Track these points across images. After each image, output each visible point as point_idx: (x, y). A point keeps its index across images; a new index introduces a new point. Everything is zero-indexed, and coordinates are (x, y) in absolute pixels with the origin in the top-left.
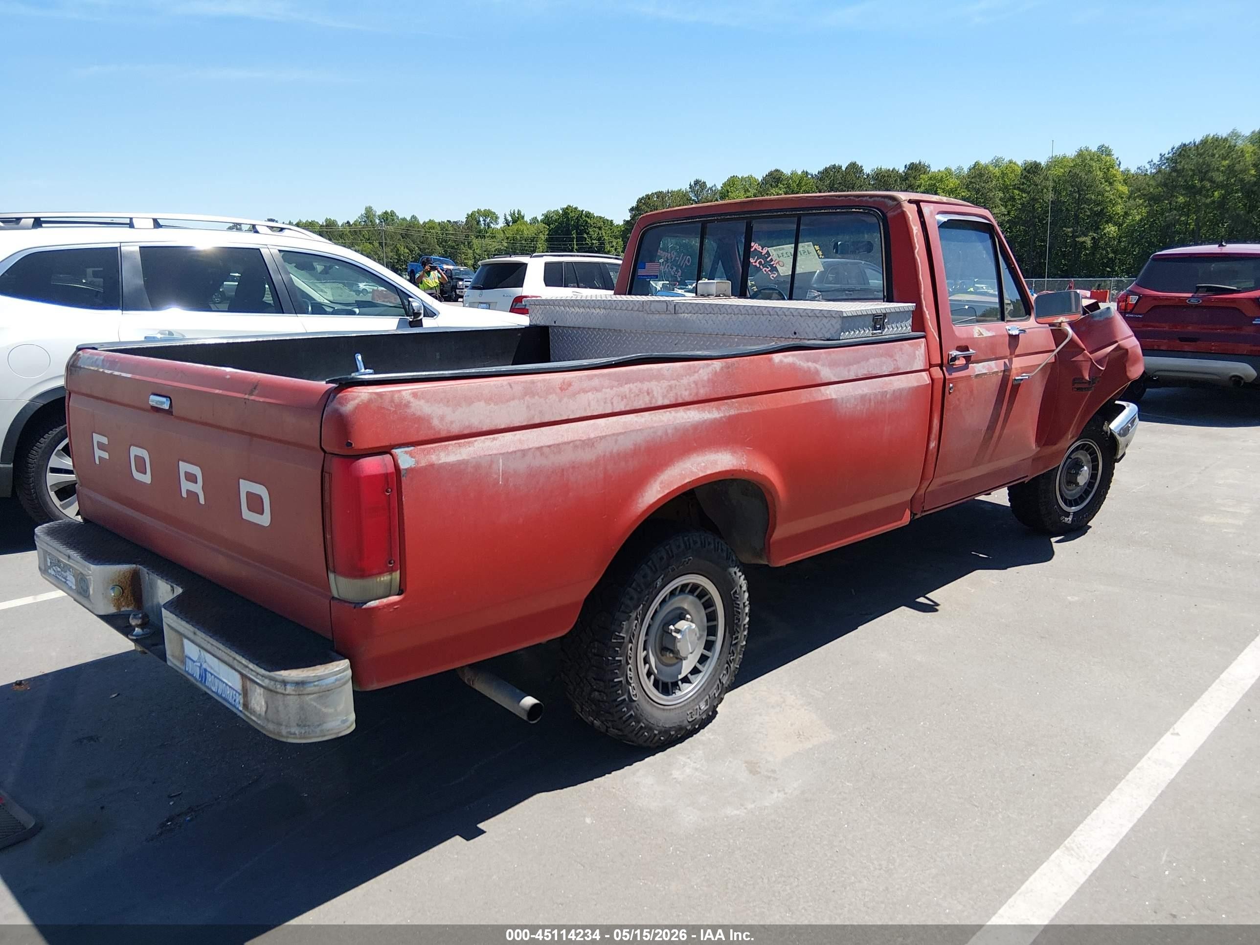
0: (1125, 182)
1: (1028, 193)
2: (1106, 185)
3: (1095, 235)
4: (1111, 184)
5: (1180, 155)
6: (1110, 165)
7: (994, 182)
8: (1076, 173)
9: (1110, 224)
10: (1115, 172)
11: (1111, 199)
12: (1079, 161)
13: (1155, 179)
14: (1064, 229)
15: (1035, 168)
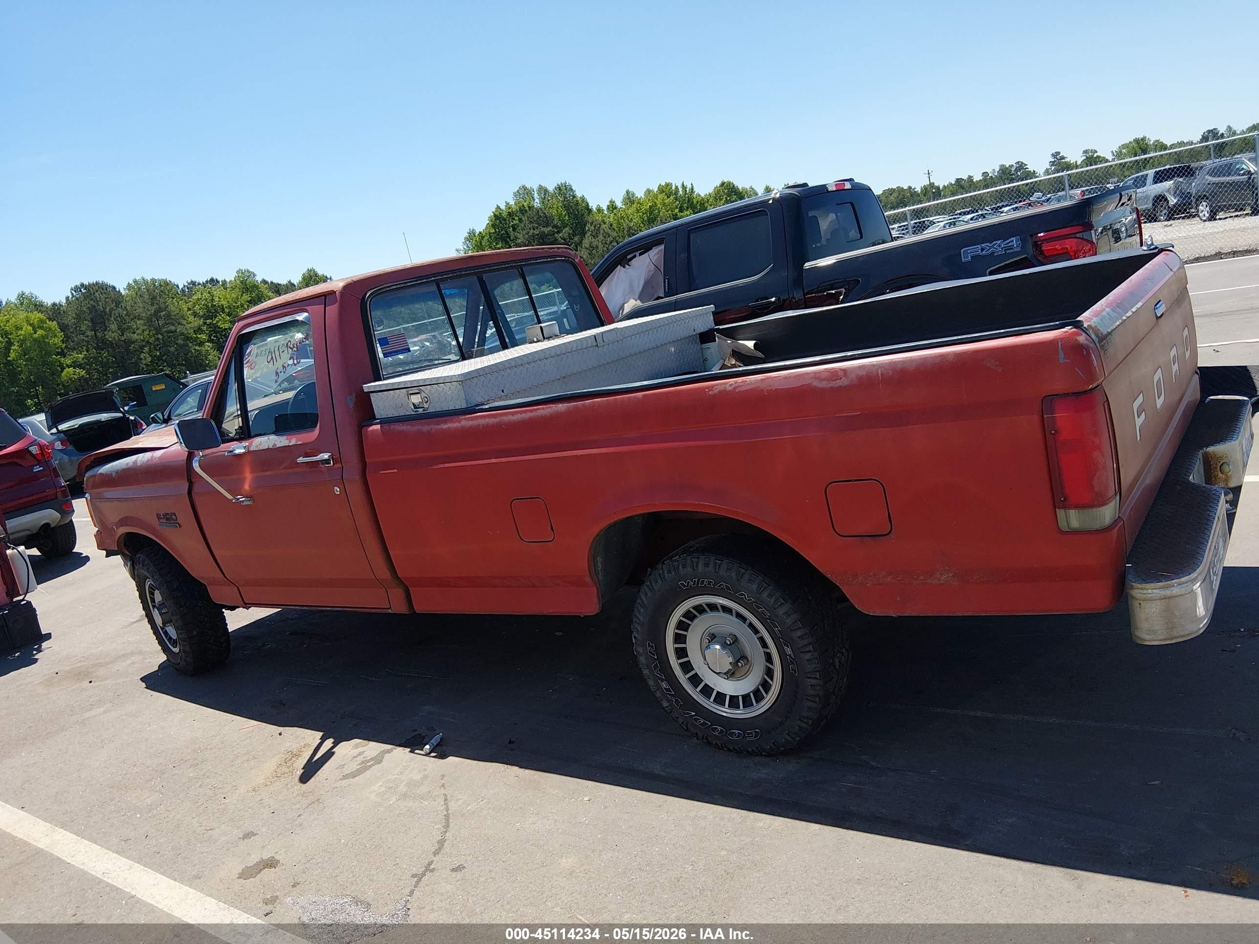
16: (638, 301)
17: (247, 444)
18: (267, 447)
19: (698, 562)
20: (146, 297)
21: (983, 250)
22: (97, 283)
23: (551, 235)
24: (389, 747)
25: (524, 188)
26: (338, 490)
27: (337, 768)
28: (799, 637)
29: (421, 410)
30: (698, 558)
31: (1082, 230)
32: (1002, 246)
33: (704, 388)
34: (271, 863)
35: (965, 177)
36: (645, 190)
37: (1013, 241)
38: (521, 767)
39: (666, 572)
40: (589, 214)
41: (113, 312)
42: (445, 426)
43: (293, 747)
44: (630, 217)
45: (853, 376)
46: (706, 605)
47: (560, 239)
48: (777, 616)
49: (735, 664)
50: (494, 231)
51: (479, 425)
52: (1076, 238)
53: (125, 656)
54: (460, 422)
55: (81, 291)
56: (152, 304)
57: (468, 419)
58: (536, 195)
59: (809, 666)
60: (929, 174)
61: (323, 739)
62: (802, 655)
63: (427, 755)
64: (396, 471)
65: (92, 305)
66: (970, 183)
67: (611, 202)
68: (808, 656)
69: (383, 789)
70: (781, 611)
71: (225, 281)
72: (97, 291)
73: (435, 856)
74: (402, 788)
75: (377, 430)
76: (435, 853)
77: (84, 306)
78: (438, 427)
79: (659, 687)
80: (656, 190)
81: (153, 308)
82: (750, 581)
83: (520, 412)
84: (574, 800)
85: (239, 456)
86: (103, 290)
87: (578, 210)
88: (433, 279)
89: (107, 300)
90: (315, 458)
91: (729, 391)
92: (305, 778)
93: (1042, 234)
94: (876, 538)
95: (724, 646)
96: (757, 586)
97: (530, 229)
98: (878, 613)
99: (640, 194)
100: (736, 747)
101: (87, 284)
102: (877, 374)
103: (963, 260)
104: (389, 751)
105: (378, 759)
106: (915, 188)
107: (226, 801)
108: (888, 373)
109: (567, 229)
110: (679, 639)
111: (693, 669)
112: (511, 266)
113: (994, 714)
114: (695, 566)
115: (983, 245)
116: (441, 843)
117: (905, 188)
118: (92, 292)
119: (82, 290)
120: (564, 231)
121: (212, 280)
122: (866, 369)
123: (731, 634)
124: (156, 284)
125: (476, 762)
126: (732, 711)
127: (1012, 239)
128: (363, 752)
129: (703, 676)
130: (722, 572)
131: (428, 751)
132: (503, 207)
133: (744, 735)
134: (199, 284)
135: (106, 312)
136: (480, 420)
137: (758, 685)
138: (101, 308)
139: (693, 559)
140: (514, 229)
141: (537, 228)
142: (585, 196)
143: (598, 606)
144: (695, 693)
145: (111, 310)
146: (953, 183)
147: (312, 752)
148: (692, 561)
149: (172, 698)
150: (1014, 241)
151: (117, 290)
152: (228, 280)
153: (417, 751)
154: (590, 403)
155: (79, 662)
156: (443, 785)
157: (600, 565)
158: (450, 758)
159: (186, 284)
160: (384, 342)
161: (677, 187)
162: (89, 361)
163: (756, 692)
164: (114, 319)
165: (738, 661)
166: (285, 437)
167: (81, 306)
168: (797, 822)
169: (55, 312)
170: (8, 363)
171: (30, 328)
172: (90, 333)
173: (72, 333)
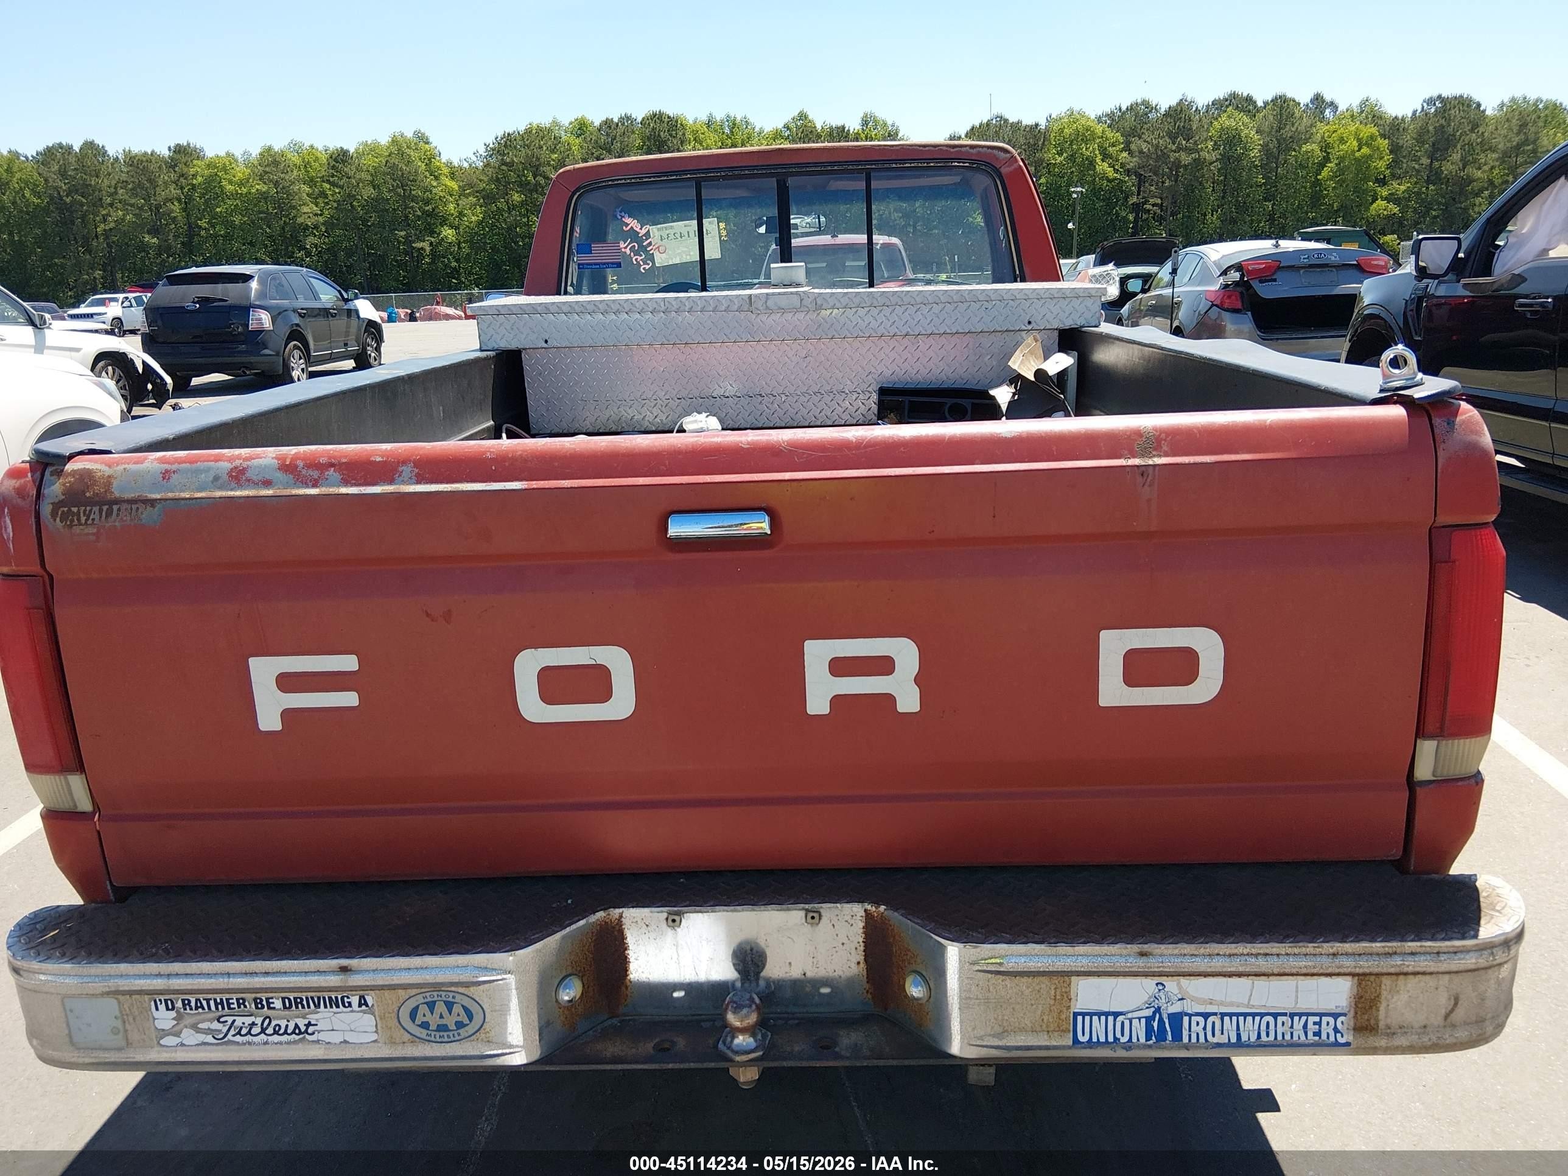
0: (453, 175)
1: (342, 187)
2: (432, 180)
3: (433, 240)
4: (436, 178)
5: (505, 146)
6: (431, 154)
7: (295, 172)
8: (394, 164)
9: (445, 227)
10: (438, 164)
11: (440, 196)
12: (394, 149)
13: (485, 174)
14: (396, 232)
15: (343, 156)
20: (1517, 122)
22: (1459, 97)
41: (1463, 137)
55: (1435, 104)
56: (1518, 134)
65: (1442, 124)
72: (1455, 107)
77: (1432, 124)
81: (1517, 138)
86: (1464, 105)
89: (1463, 120)
101: (1445, 97)
118: (1449, 108)
119: (1437, 103)
135: (1454, 136)
138: (1451, 130)
145: (1464, 133)
151: (1483, 108)
162: (1410, 195)
164: (1462, 146)
167: (1427, 124)
169: (1393, 128)
170: (1317, 183)
171: (1355, 143)
172: (1425, 161)
173: (1404, 157)
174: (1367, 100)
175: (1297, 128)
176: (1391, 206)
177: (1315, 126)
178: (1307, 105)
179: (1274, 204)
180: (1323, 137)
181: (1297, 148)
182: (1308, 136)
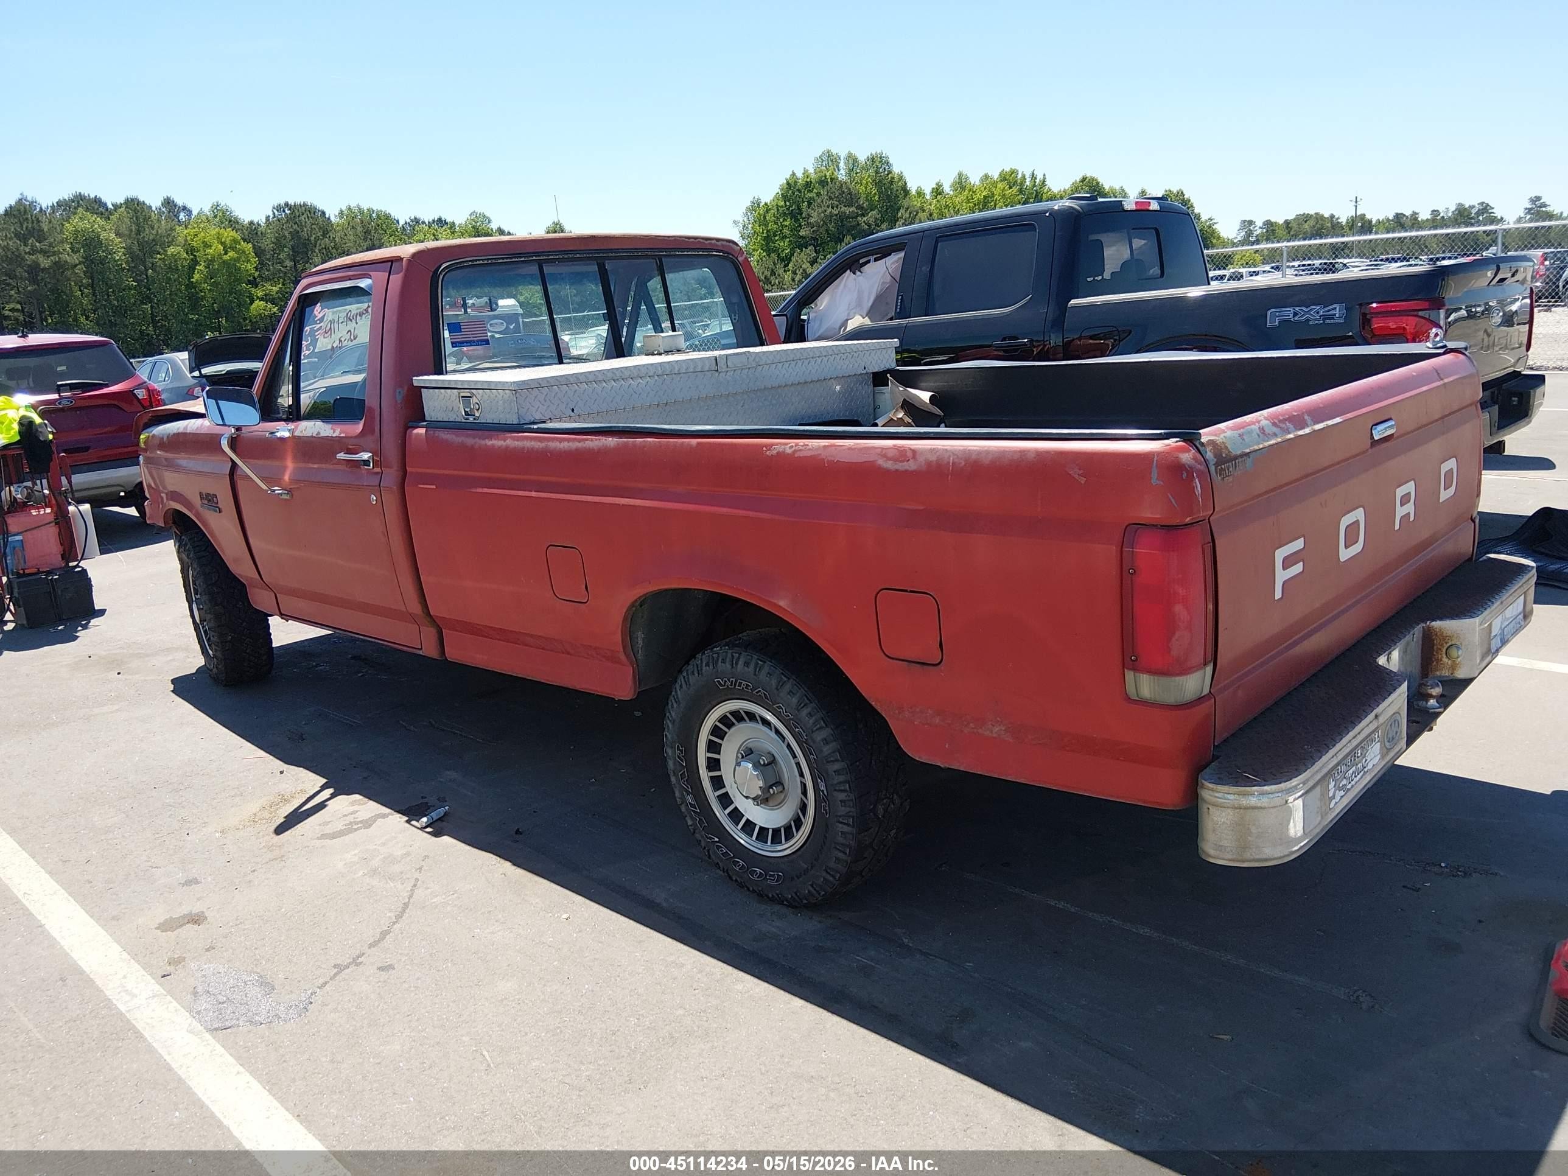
16: (867, 318)
17: (293, 427)
18: (310, 435)
19: (739, 658)
20: (359, 229)
21: (1295, 314)
22: (305, 205)
23: (852, 218)
24: (387, 811)
25: (829, 154)
26: (375, 498)
27: (320, 825)
28: (835, 772)
29: (471, 419)
30: (740, 654)
31: (1428, 307)
32: (1321, 313)
33: (762, 446)
34: (196, 919)
35: (1408, 213)
36: (982, 174)
37: (1335, 308)
38: (514, 865)
39: (704, 665)
40: (905, 196)
41: (319, 242)
42: (489, 443)
43: (287, 790)
44: (957, 208)
45: (921, 459)
46: (745, 712)
47: (863, 224)
48: (814, 742)
49: (766, 789)
50: (783, 203)
51: (524, 448)
52: (1417, 316)
53: (169, 650)
54: (505, 441)
55: (284, 211)
56: (365, 239)
57: (514, 439)
58: (842, 165)
59: (843, 808)
60: (1356, 202)
61: (323, 788)
62: (835, 794)
63: (422, 829)
64: (434, 487)
65: (295, 230)
66: (1413, 221)
67: (937, 184)
68: (842, 796)
69: (356, 859)
70: (819, 737)
71: (454, 223)
72: (303, 214)
73: (369, 948)
74: (376, 863)
75: (421, 434)
76: (371, 946)
77: (286, 230)
78: (483, 442)
79: (684, 801)
80: (996, 176)
81: (365, 244)
82: (790, 692)
83: (568, 440)
84: (551, 915)
85: (282, 439)
86: (310, 213)
87: (891, 190)
88: (534, 258)
89: (313, 226)
90: (354, 456)
91: (788, 454)
92: (280, 830)
93: (1374, 305)
94: (925, 667)
95: (757, 766)
96: (797, 701)
97: (828, 207)
98: (924, 759)
99: (975, 179)
100: (756, 889)
101: (293, 204)
102: (949, 463)
103: (1268, 324)
104: (384, 816)
105: (367, 824)
106: (1338, 218)
107: (188, 838)
108: (961, 463)
109: (874, 212)
110: (713, 747)
111: (725, 787)
112: (647, 255)
113: (1079, 909)
114: (734, 662)
115: (1297, 309)
116: (384, 934)
117: (1327, 215)
118: (297, 214)
119: (286, 210)
120: (870, 214)
121: (440, 220)
122: (938, 453)
123: (769, 753)
124: (374, 215)
125: (468, 848)
126: (759, 846)
127: (1335, 306)
128: (357, 811)
129: (734, 797)
130: (763, 676)
131: (424, 825)
132: (799, 175)
133: (766, 876)
134: (423, 222)
135: (310, 241)
136: (525, 442)
137: (791, 820)
138: (306, 235)
139: (734, 654)
140: (809, 204)
141: (837, 207)
142: (904, 174)
143: (633, 691)
144: (721, 815)
145: (317, 239)
146: (1391, 218)
147: (304, 800)
148: (733, 656)
149: (192, 707)
150: (1338, 309)
151: (327, 216)
152: (457, 223)
153: (414, 823)
154: (641, 442)
155: (119, 648)
156: (420, 869)
157: (640, 642)
158: (445, 838)
159: (408, 221)
160: (455, 328)
161: (1024, 176)
162: (284, 296)
163: (788, 828)
164: (320, 250)
165: (771, 787)
166: (330, 426)
167: (282, 229)
168: (782, 992)
169: (251, 232)
170: (190, 286)
171: (221, 247)
172: (289, 263)
173: (269, 260)
174: (218, 206)
175: (157, 231)
176: (270, 306)
177: (175, 230)
178: (160, 209)
179: (152, 307)
180: (186, 240)
181: (162, 251)
182: (170, 239)
